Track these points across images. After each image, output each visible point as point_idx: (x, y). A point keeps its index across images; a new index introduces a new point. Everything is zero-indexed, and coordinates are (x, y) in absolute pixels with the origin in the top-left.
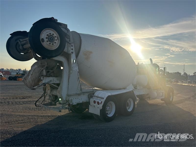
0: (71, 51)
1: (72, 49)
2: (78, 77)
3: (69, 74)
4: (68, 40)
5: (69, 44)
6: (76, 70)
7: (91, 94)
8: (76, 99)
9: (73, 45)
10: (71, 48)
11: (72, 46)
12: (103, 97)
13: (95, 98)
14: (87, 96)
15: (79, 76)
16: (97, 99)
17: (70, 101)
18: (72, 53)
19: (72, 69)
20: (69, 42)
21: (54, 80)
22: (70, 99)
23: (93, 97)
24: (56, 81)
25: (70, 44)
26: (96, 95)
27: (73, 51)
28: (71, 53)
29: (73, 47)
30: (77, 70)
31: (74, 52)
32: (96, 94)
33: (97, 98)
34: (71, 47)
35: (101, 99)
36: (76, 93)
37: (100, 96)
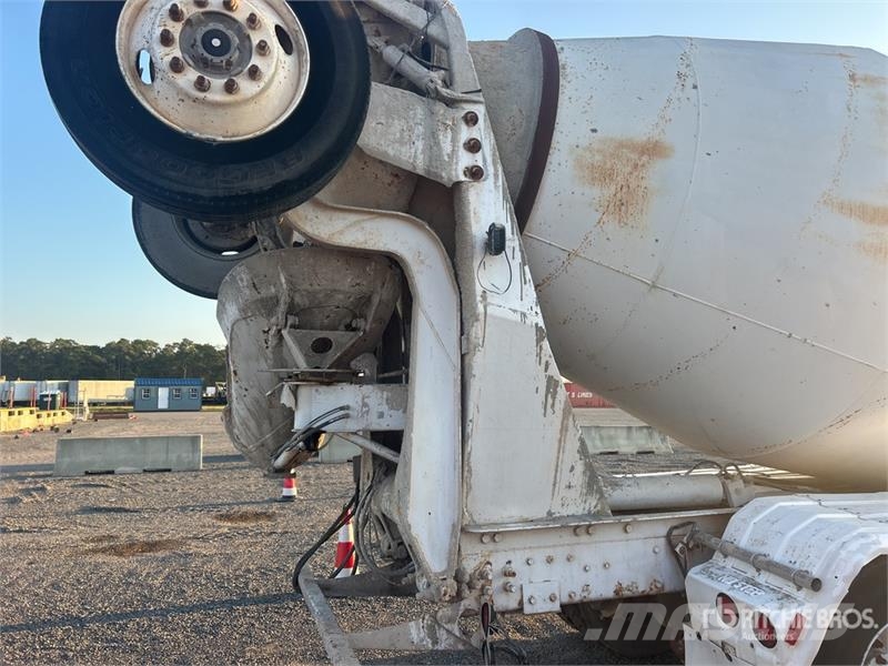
0: (466, 159)
1: (473, 146)
2: (550, 379)
3: (463, 356)
4: (437, 76)
5: (440, 108)
6: (517, 317)
7: (688, 523)
8: (550, 560)
9: (480, 110)
10: (465, 133)
11: (471, 120)
12: (815, 573)
13: (731, 563)
14: (662, 541)
15: (554, 370)
16: (756, 584)
17: (497, 584)
18: (476, 173)
19: (481, 308)
20: (444, 91)
21: (365, 405)
22: (498, 563)
23: (717, 557)
24: (381, 415)
25: (451, 103)
26: (744, 542)
27: (486, 158)
28: (462, 178)
29: (481, 131)
30: (524, 315)
31: (491, 169)
32: (744, 529)
33: (751, 572)
34: (464, 127)
35: (790, 588)
36: (550, 513)
37: (778, 555)
